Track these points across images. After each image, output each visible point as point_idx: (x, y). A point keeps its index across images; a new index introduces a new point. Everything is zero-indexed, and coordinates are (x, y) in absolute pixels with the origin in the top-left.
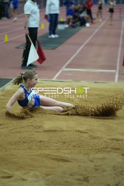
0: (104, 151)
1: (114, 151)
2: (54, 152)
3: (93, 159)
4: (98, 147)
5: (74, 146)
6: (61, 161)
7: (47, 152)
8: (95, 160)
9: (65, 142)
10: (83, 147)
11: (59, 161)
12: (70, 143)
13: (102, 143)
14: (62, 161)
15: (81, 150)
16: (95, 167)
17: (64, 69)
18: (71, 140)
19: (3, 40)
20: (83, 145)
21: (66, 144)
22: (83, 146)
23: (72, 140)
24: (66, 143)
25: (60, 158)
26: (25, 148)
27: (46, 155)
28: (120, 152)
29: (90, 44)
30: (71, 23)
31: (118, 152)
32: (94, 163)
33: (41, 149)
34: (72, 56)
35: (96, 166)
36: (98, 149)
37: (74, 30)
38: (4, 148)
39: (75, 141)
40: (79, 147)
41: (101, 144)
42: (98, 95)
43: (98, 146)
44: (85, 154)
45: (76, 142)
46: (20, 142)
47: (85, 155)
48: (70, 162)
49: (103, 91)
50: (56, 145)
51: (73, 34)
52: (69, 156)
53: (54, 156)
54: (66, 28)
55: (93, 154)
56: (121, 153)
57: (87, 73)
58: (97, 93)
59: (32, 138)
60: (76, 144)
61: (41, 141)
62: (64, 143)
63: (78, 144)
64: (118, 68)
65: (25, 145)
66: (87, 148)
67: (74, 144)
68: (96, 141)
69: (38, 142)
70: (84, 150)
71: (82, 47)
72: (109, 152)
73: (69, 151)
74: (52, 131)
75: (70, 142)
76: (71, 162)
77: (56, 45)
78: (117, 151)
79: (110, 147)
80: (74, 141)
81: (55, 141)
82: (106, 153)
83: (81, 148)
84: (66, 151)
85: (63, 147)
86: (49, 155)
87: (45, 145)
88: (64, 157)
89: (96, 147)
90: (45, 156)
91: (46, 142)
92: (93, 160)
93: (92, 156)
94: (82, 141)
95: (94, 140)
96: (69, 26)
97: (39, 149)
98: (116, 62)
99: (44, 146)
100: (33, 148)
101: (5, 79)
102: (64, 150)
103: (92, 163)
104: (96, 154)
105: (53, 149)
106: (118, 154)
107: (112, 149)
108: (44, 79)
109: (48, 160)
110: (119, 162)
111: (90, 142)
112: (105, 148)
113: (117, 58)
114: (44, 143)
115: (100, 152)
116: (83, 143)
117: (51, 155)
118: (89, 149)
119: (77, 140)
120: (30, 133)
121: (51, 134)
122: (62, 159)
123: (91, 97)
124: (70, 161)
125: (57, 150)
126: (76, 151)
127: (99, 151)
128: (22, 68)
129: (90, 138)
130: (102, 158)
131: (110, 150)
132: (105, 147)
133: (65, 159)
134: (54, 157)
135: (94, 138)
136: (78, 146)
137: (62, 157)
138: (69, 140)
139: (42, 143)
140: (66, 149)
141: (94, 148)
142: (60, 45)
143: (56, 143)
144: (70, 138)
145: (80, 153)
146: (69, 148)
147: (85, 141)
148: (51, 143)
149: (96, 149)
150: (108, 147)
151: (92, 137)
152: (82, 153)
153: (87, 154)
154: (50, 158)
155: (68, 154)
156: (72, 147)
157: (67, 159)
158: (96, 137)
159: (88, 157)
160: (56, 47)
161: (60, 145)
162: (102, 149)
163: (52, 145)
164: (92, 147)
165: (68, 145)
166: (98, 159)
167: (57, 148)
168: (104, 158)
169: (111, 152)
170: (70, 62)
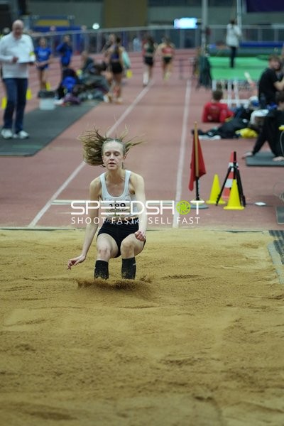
0: (151, 391)
1: (174, 389)
2: (35, 398)
3: (128, 410)
4: (137, 382)
5: (81, 380)
6: (51, 418)
8: (131, 413)
9: (60, 371)
10: (102, 384)
11: (47, 418)
12: (71, 375)
13: (146, 372)
14: (55, 419)
15: (98, 390)
17: (55, 201)
18: (74, 368)
20: (102, 378)
21: (62, 376)
22: (103, 380)
23: (77, 366)
24: (62, 374)
25: (48, 410)
27: (16, 405)
28: (188, 392)
30: (68, 96)
31: (183, 393)
32: (128, 420)
33: (5, 391)
34: (74, 170)
36: (138, 387)
37: (75, 109)
39: (84, 368)
40: (93, 383)
41: (144, 374)
43: (138, 379)
44: (107, 399)
45: (87, 371)
47: (108, 401)
48: (72, 419)
50: (40, 379)
51: (73, 120)
52: (69, 406)
53: (35, 406)
54: (58, 107)
55: (125, 398)
56: (190, 394)
60: (84, 376)
61: (3, 373)
62: (59, 374)
63: (92, 377)
64: (179, 194)
66: (113, 385)
67: (81, 376)
68: (132, 367)
70: (104, 389)
72: (162, 392)
73: (70, 394)
75: (71, 372)
76: (76, 419)
77: (37, 147)
78: (182, 389)
79: (164, 379)
80: (82, 370)
81: (36, 370)
82: (155, 396)
83: (98, 386)
84: (62, 394)
85: (55, 385)
86: (22, 404)
87: (14, 381)
88: (59, 409)
89: (133, 381)
90: (13, 407)
91: (16, 374)
92: (126, 412)
93: (123, 403)
94: (101, 368)
95: (127, 366)
96: (65, 102)
98: (174, 182)
99: (12, 384)
102: (57, 390)
103: (123, 419)
104: (132, 399)
105: (34, 391)
106: (182, 396)
107: (170, 386)
108: (9, 226)
109: (20, 416)
110: (187, 416)
111: (119, 371)
112: (154, 384)
113: (175, 171)
114: (12, 377)
115: (142, 393)
116: (102, 373)
117: (28, 404)
118: (115, 387)
119: (89, 366)
122: (54, 414)
124: (72, 416)
125: (42, 391)
126: (87, 393)
127: (140, 392)
129: (119, 360)
130: (147, 408)
131: (164, 387)
132: (153, 380)
133: (60, 412)
134: (36, 410)
135: (128, 361)
136: (90, 380)
137: (54, 409)
138: (68, 368)
139: (6, 376)
140: (62, 390)
141: (127, 383)
142: (45, 145)
143: (39, 375)
144: (72, 362)
145: (96, 396)
146: (69, 386)
147: (107, 369)
148: (28, 375)
149: (133, 387)
150: (161, 381)
151: (122, 358)
152: (99, 397)
153: (112, 399)
154: (26, 412)
155: (68, 400)
156: (77, 384)
157: (65, 413)
158: (132, 359)
159: (115, 406)
160: (37, 151)
161: (48, 380)
162: (147, 386)
163: (30, 381)
164: (124, 381)
165: (67, 379)
166: (137, 409)
167: (42, 387)
168: (151, 407)
169: (168, 391)
170: (69, 185)
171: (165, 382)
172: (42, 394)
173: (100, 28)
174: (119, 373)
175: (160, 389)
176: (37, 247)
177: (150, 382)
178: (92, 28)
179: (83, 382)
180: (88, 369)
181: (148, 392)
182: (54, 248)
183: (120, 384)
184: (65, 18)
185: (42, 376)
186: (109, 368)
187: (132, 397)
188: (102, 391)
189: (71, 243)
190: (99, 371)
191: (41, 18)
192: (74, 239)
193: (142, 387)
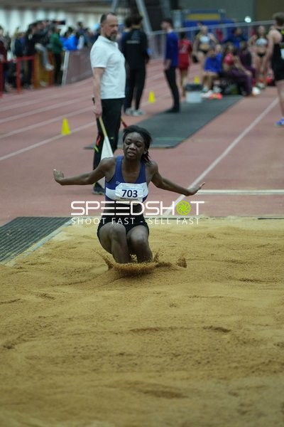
0: (264, 371)
3: (239, 389)
4: (251, 363)
5: (197, 361)
6: (164, 396)
7: (132, 377)
8: (242, 392)
9: (178, 353)
10: (217, 364)
11: (159, 396)
12: (188, 356)
13: (261, 354)
14: (167, 397)
15: (212, 370)
16: (239, 408)
18: (191, 350)
19: (59, 134)
20: (218, 359)
21: (179, 357)
22: (218, 361)
23: (195, 348)
24: (179, 355)
25: (161, 389)
26: (85, 370)
27: (130, 384)
29: (257, 133)
32: (239, 398)
33: (122, 371)
34: (213, 161)
35: (242, 405)
36: (252, 367)
38: (39, 371)
39: (201, 349)
40: (209, 365)
41: (259, 356)
42: (264, 246)
43: (253, 360)
44: (222, 379)
45: (204, 352)
46: (74, 357)
47: (221, 381)
48: (184, 397)
49: (275, 236)
50: (157, 360)
51: (220, 112)
52: (182, 385)
53: (149, 385)
54: (205, 100)
55: (238, 378)
57: (243, 197)
58: (262, 241)
59: (102, 347)
60: (201, 358)
61: (122, 354)
62: (176, 356)
63: (208, 358)
65: (87, 363)
66: (227, 366)
67: (198, 357)
68: (248, 349)
69: (117, 355)
70: (218, 369)
71: (237, 141)
72: (275, 372)
73: (184, 374)
74: (151, 329)
75: (188, 353)
76: (187, 397)
77: (179, 139)
79: (278, 361)
80: (199, 351)
81: (154, 352)
82: (268, 376)
83: (213, 367)
84: (177, 374)
85: (171, 366)
86: (136, 383)
87: (131, 362)
88: (171, 388)
89: (247, 362)
90: (128, 386)
91: (135, 355)
92: (237, 391)
93: (235, 383)
94: (217, 350)
95: (243, 347)
97: (117, 372)
99: (129, 365)
100: (104, 370)
101: (55, 218)
102: (173, 371)
103: (233, 398)
104: (245, 379)
105: (150, 371)
107: (283, 366)
109: (134, 395)
111: (235, 352)
112: (267, 365)
114: (130, 358)
115: (256, 373)
116: (218, 354)
117: (142, 383)
118: (230, 367)
119: (206, 348)
120: (100, 337)
121: (147, 337)
122: (167, 392)
123: (249, 251)
124: (184, 395)
125: (158, 371)
126: (202, 373)
127: (253, 372)
128: (96, 193)
129: (237, 342)
130: (258, 387)
131: (277, 367)
132: (267, 361)
133: (173, 390)
134: (149, 389)
135: (245, 343)
136: (205, 361)
137: (166, 387)
138: (186, 350)
139: (125, 357)
140: (178, 370)
141: (242, 364)
142: (188, 137)
143: (157, 357)
144: (191, 343)
145: (210, 376)
146: (185, 367)
147: (223, 350)
148: (147, 356)
149: (247, 368)
150: (274, 362)
151: (239, 340)
152: (212, 377)
153: (225, 378)
154: (140, 391)
155: (182, 379)
156: (193, 365)
157: (177, 391)
158: (249, 341)
159: (227, 385)
160: (179, 143)
161: (165, 361)
162: (260, 367)
163: (147, 362)
164: (239, 362)
165: (184, 360)
166: (248, 388)
167: (158, 368)
168: (262, 387)
169: (281, 372)
170: (207, 175)
171: (279, 363)
172: (158, 373)
173: (252, 21)
174: (234, 355)
175: (273, 370)
176: (168, 235)
177: (264, 363)
178: (244, 21)
179: (199, 363)
180: (205, 350)
181: (261, 373)
182: (185, 236)
183: (234, 365)
184: (215, 12)
185: (160, 357)
186: (226, 349)
187: (246, 377)
188: (216, 371)
189: (203, 231)
190: (216, 352)
191: (193, 12)
192: (207, 228)
193: (256, 368)
